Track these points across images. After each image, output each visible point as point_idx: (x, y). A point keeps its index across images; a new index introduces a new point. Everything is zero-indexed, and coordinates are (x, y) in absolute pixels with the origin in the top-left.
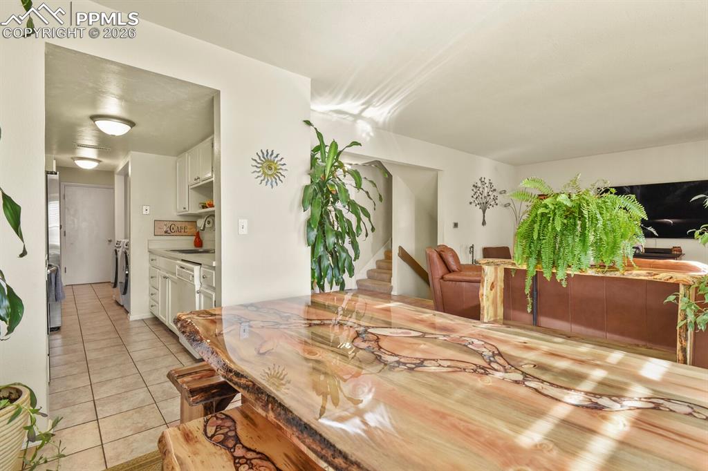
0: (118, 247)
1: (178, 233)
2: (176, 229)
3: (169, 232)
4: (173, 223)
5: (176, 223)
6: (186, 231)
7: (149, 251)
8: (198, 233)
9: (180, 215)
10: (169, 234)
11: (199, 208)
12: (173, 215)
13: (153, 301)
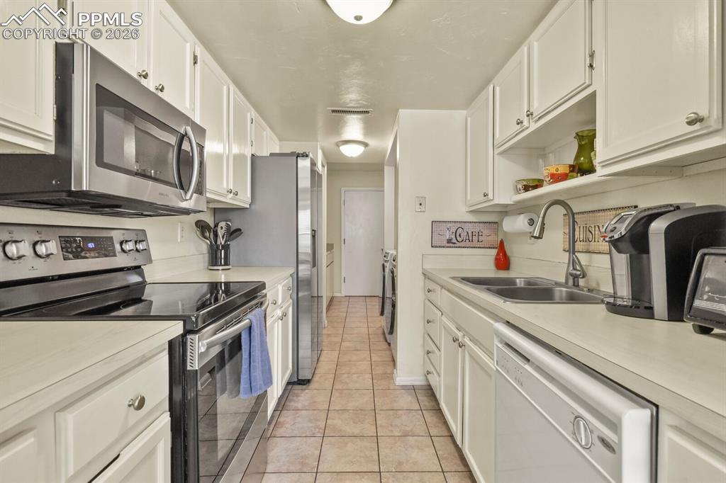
0: (386, 261)
1: (468, 244)
2: (464, 235)
3: (454, 241)
4: (459, 225)
5: (466, 227)
6: (481, 238)
7: (423, 273)
8: (502, 243)
9: (471, 211)
10: (454, 245)
11: (517, 191)
12: (459, 212)
13: (431, 366)
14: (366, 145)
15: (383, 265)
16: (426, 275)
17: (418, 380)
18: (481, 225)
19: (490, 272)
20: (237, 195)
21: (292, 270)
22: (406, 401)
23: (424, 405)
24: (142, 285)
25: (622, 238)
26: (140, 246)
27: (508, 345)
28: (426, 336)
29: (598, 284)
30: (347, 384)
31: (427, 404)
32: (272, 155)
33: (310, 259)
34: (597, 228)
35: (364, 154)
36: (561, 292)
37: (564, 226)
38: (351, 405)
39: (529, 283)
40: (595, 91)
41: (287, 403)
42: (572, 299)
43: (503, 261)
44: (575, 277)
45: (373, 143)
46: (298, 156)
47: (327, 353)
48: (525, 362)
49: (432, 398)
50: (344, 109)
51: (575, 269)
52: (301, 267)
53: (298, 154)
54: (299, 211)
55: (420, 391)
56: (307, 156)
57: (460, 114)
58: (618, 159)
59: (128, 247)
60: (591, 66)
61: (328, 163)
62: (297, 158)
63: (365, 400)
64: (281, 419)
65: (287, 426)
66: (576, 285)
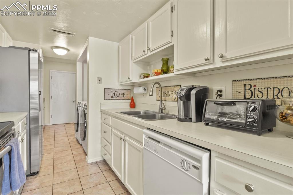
0: (79, 106)
1: (119, 98)
2: (118, 94)
3: (114, 97)
4: (116, 90)
5: (118, 91)
6: (124, 96)
7: (101, 111)
8: (132, 97)
9: (121, 85)
10: (114, 99)
11: (141, 78)
12: (116, 85)
13: (105, 151)
14: (68, 50)
15: (77, 108)
16: (102, 112)
17: (99, 159)
18: (125, 90)
19: (128, 109)
21: (26, 114)
22: (94, 169)
23: (103, 169)
25: (183, 96)
27: (150, 138)
28: (102, 138)
29: (169, 112)
31: (103, 168)
33: (37, 106)
34: (168, 92)
35: (67, 54)
36: (158, 115)
37: (157, 91)
38: (66, 179)
39: (145, 113)
40: (173, 45)
41: (25, 188)
42: (162, 118)
43: (133, 105)
44: (162, 110)
45: (72, 50)
47: (46, 155)
48: (159, 143)
49: (106, 165)
50: (59, 30)
51: (162, 107)
52: (31, 111)
53: (30, 49)
55: (100, 163)
56: (36, 51)
57: (116, 44)
58: (183, 69)
60: (172, 36)
62: (29, 51)
63: (73, 174)
66: (162, 112)
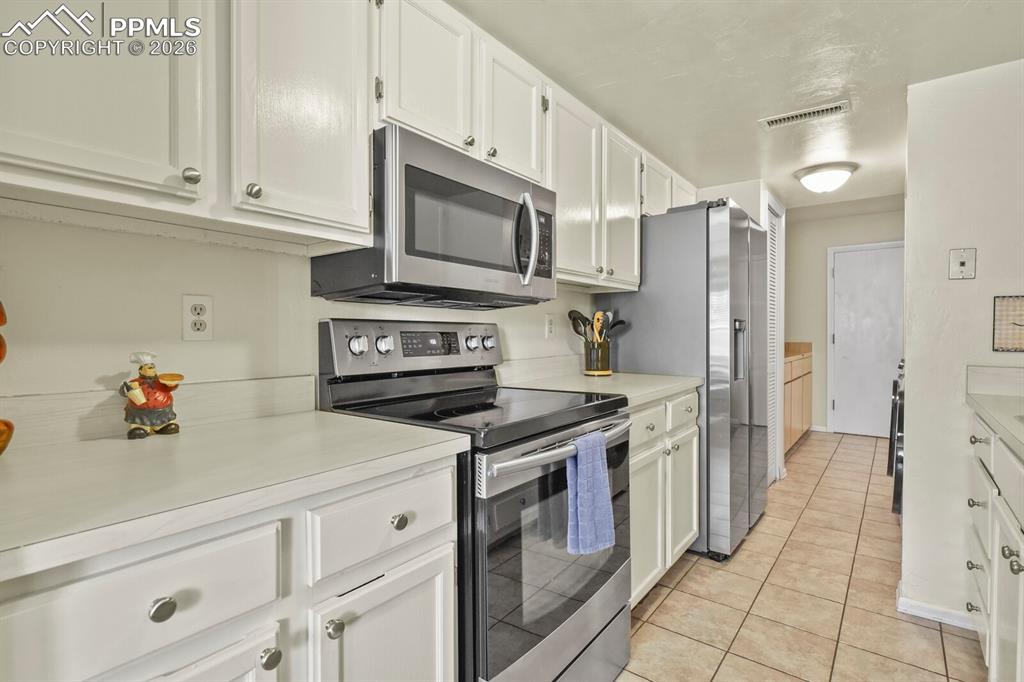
14: (854, 167)
20: (612, 274)
21: (697, 383)
22: (916, 647)
23: (956, 669)
24: (493, 390)
26: (489, 344)
30: (795, 580)
32: (671, 211)
35: (849, 186)
38: (791, 618)
41: (684, 581)
46: (710, 206)
47: (773, 522)
53: (711, 203)
54: (711, 294)
55: (956, 639)
56: (724, 204)
59: (473, 344)
61: (787, 212)
62: (708, 209)
63: (824, 618)
64: (669, 602)
65: (675, 614)
